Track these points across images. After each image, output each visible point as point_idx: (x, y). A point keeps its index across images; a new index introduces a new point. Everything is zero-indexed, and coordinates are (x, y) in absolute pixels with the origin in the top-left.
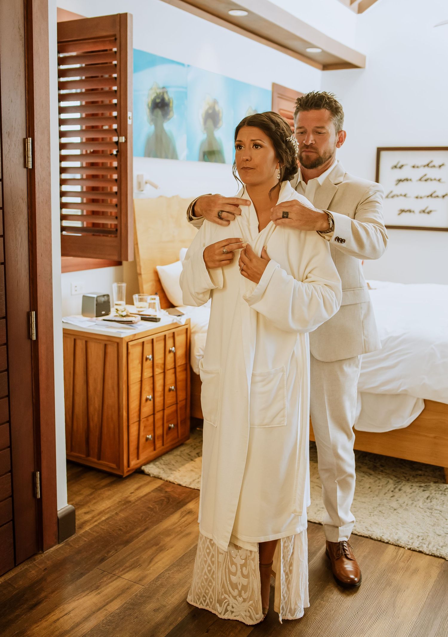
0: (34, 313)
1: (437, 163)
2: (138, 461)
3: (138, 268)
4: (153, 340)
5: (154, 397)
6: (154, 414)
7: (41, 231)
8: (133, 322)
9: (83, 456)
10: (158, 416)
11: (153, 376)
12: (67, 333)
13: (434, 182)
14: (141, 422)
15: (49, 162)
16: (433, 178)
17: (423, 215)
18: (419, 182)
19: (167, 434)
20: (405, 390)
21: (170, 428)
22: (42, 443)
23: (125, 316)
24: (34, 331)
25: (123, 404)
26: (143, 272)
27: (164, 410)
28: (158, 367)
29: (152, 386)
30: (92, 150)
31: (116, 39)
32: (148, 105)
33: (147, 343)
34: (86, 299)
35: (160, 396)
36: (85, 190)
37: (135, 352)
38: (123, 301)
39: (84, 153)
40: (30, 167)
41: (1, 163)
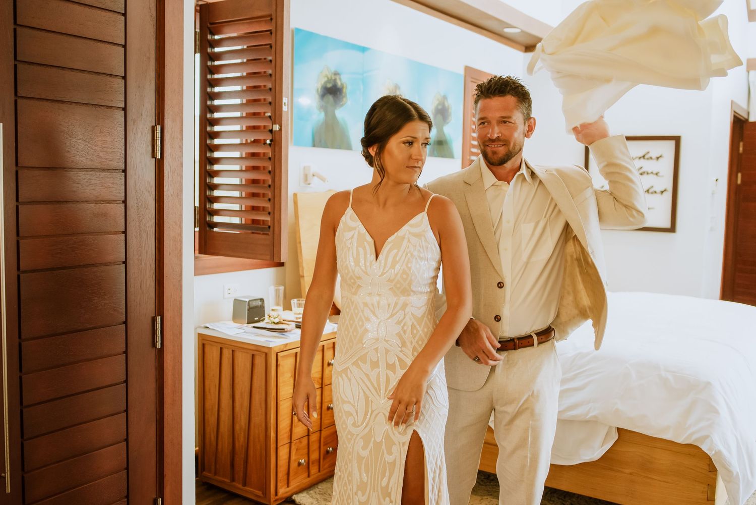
0: (159, 318)
1: (654, 154)
2: (288, 489)
3: (300, 269)
6: (308, 435)
7: (169, 227)
8: (285, 330)
9: (227, 481)
10: (314, 438)
12: (205, 343)
13: (651, 175)
14: (293, 444)
15: (182, 152)
16: (649, 171)
19: (324, 459)
20: (595, 417)
21: (328, 452)
22: (165, 465)
23: (277, 323)
24: (159, 339)
25: (270, 423)
26: (305, 275)
27: (321, 430)
30: (252, 140)
31: (271, 19)
32: (317, 91)
34: (237, 303)
36: (244, 183)
37: (287, 365)
38: (280, 306)
39: (244, 142)
40: (159, 156)
41: (124, 152)
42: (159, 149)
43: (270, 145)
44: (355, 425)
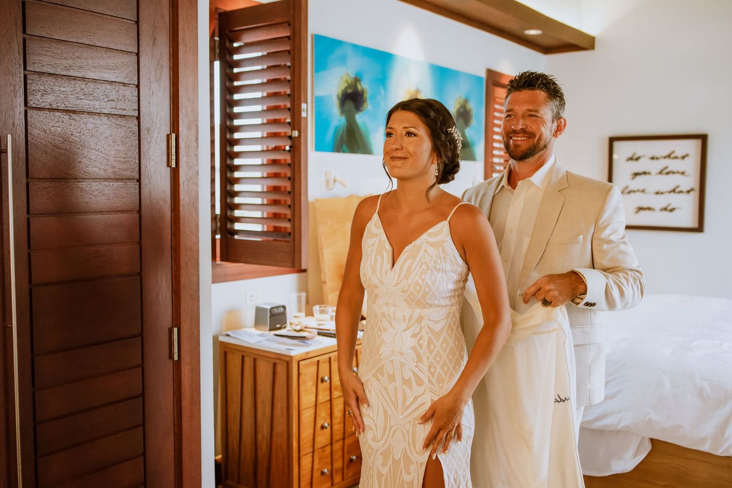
0: (176, 330)
3: (323, 275)
4: (330, 358)
5: (331, 425)
6: (331, 444)
7: (186, 237)
8: (307, 337)
10: (337, 446)
11: (331, 400)
12: (226, 351)
13: (677, 175)
14: (315, 453)
15: (197, 160)
16: (675, 170)
17: (665, 213)
18: (660, 176)
19: (348, 467)
20: (627, 426)
21: (351, 460)
23: (299, 331)
24: (176, 350)
25: (292, 432)
26: (327, 280)
27: (344, 439)
28: (336, 389)
29: (329, 411)
30: (274, 146)
31: (289, 25)
32: (338, 96)
33: (324, 362)
34: (259, 311)
35: (340, 423)
36: (265, 190)
37: (308, 372)
38: (302, 312)
39: (265, 149)
40: (174, 165)
41: (137, 162)
42: (174, 157)
43: (289, 151)
44: (374, 439)
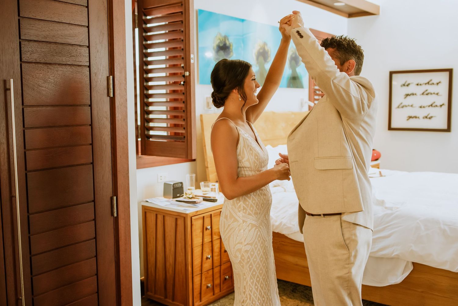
0: (115, 198)
1: (435, 81)
2: (200, 303)
3: (206, 163)
4: (211, 215)
5: (212, 257)
6: (213, 269)
7: (120, 140)
8: (196, 202)
9: (163, 298)
10: (216, 270)
11: (212, 241)
12: (146, 211)
13: (433, 95)
14: (203, 275)
15: (126, 92)
16: (432, 92)
17: (426, 120)
18: (422, 96)
19: (223, 283)
20: (397, 255)
21: (225, 279)
22: (122, 289)
23: (191, 198)
24: (115, 210)
25: (188, 261)
26: (209, 166)
27: (220, 265)
28: (215, 234)
29: (211, 248)
31: (182, 5)
32: (214, 48)
33: (207, 218)
34: (166, 185)
35: (218, 256)
36: (169, 109)
37: (197, 224)
38: (193, 186)
39: (168, 83)
40: (112, 96)
41: (89, 94)
42: (112, 91)
43: (183, 85)
